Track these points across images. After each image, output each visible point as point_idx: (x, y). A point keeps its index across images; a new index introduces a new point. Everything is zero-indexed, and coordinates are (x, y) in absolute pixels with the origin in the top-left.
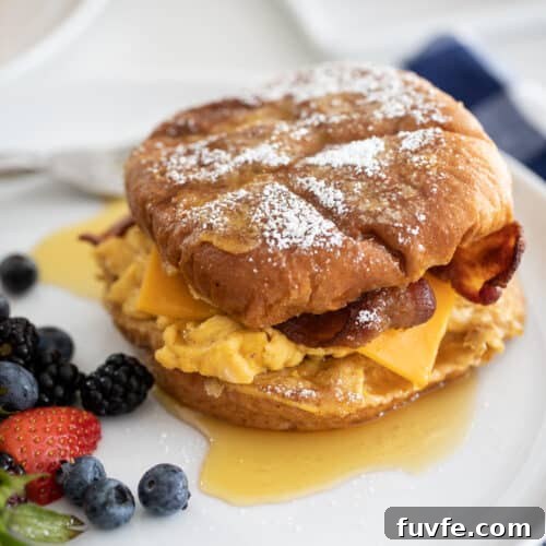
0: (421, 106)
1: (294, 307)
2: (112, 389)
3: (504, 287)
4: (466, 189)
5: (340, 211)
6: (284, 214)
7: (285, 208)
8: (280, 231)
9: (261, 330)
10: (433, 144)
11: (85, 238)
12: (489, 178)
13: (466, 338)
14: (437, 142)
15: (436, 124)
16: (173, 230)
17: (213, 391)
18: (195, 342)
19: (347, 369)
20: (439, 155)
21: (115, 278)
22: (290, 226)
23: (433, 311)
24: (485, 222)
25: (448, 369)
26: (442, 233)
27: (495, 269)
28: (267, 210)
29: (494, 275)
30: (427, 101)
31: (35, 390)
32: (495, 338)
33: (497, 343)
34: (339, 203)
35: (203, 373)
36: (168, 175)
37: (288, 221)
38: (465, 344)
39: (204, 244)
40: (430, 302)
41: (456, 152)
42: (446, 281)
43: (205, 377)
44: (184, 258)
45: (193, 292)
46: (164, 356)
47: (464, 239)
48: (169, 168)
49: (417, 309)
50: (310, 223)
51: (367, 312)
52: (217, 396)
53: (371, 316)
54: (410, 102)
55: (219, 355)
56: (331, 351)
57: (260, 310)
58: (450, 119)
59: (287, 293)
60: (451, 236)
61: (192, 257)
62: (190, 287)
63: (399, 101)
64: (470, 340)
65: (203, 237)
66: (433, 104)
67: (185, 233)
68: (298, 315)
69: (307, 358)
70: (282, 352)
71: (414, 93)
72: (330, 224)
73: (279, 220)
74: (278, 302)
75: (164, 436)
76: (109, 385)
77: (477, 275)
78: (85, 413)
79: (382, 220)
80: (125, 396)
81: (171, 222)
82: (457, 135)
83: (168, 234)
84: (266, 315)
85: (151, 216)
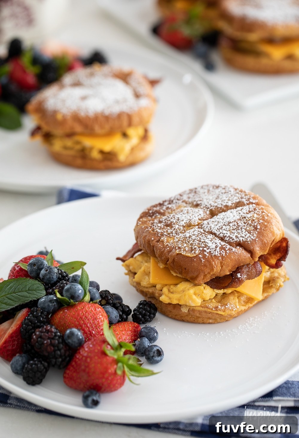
0: (244, 197)
1: (214, 275)
3: (285, 261)
4: (270, 225)
6: (205, 241)
7: (205, 239)
9: (201, 285)
10: (253, 210)
11: (118, 259)
12: (276, 221)
13: (270, 283)
14: (255, 209)
15: (252, 203)
16: (164, 251)
17: (185, 310)
18: (176, 292)
19: (231, 298)
20: (257, 214)
21: (135, 274)
22: (209, 245)
23: (262, 271)
24: (277, 237)
26: (264, 242)
27: (279, 255)
29: (279, 258)
30: (246, 195)
32: (280, 282)
33: (282, 284)
35: (180, 304)
36: (155, 231)
37: (208, 243)
38: (271, 285)
39: (178, 254)
40: (260, 268)
41: (263, 212)
44: (170, 261)
45: (173, 273)
46: (164, 299)
47: (271, 244)
48: (155, 228)
49: (256, 271)
50: (216, 243)
51: (240, 274)
52: (186, 312)
54: (240, 196)
55: (187, 296)
56: (225, 291)
57: (202, 277)
58: (257, 201)
59: (212, 270)
60: (268, 243)
61: (174, 260)
62: (171, 271)
63: (236, 196)
64: (272, 283)
65: (177, 252)
66: (249, 196)
67: (170, 251)
68: (214, 278)
70: (209, 292)
71: (240, 193)
72: (224, 243)
75: (165, 329)
76: (144, 312)
77: (272, 258)
80: (149, 316)
81: (164, 248)
82: (261, 206)
83: (162, 253)
84: (204, 279)
85: (153, 246)
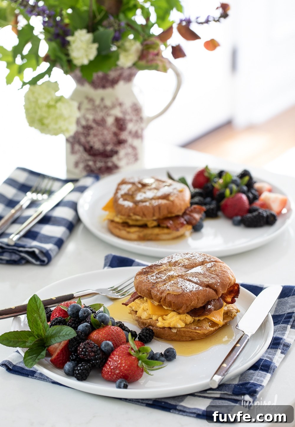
1: (192, 306)
2: (146, 335)
5: (199, 282)
7: (185, 283)
8: (186, 288)
9: (184, 314)
17: (174, 331)
18: (167, 320)
19: (204, 322)
22: (188, 287)
26: (224, 284)
28: (181, 284)
34: (198, 281)
36: (150, 281)
39: (168, 294)
43: (172, 327)
44: (163, 299)
46: (159, 325)
47: (229, 286)
49: (220, 305)
50: (193, 286)
51: (210, 306)
53: (211, 306)
56: (200, 318)
60: (226, 285)
61: (165, 298)
62: (164, 306)
65: (167, 292)
67: (162, 293)
68: (193, 309)
69: (195, 320)
70: (189, 319)
72: (198, 286)
73: (185, 286)
76: (146, 334)
79: (210, 282)
85: (150, 291)
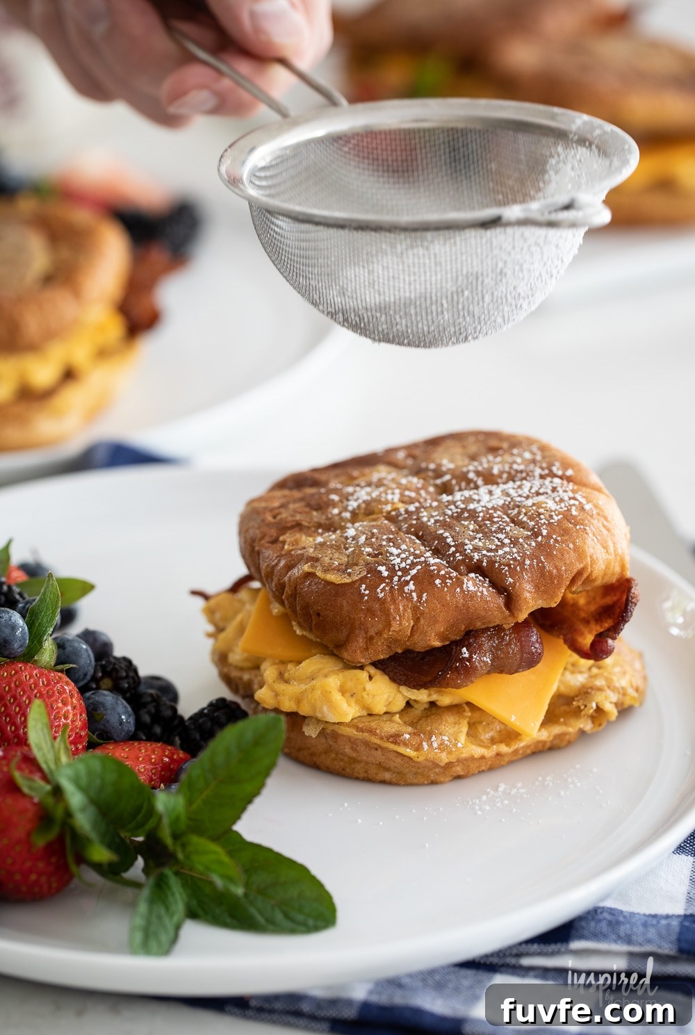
1: (396, 641)
4: (578, 532)
9: (362, 668)
10: (550, 491)
12: (604, 526)
14: (555, 490)
16: (277, 565)
17: (312, 732)
18: (295, 680)
19: (450, 719)
21: (223, 629)
23: (541, 656)
24: (596, 567)
25: (557, 729)
26: (550, 573)
29: (605, 629)
31: (132, 720)
32: (606, 700)
33: (608, 705)
35: (302, 713)
38: (575, 703)
39: (307, 575)
40: (539, 647)
42: (558, 637)
43: (304, 718)
44: (288, 591)
45: (296, 628)
46: (264, 695)
47: (573, 581)
49: (522, 651)
52: (315, 738)
55: (318, 693)
56: (436, 696)
57: (361, 642)
59: (388, 625)
60: (560, 576)
61: (295, 588)
62: (294, 623)
64: (581, 701)
65: (307, 568)
67: (291, 566)
68: (400, 651)
69: (409, 704)
70: (384, 692)
74: (379, 633)
77: (589, 629)
78: (181, 752)
83: (273, 569)
84: (367, 649)
